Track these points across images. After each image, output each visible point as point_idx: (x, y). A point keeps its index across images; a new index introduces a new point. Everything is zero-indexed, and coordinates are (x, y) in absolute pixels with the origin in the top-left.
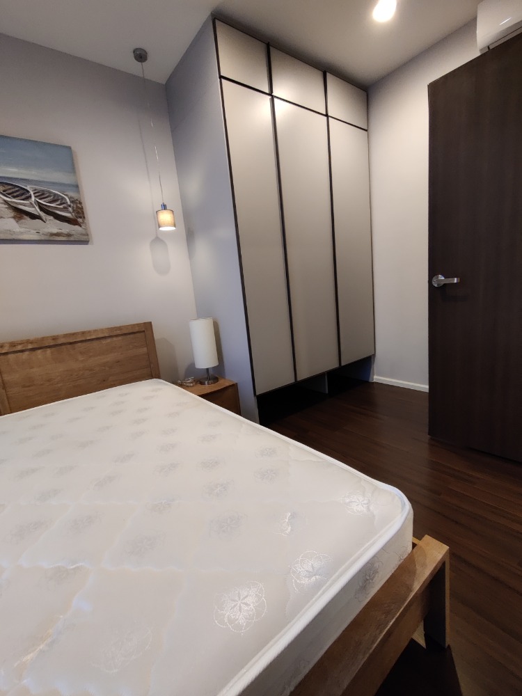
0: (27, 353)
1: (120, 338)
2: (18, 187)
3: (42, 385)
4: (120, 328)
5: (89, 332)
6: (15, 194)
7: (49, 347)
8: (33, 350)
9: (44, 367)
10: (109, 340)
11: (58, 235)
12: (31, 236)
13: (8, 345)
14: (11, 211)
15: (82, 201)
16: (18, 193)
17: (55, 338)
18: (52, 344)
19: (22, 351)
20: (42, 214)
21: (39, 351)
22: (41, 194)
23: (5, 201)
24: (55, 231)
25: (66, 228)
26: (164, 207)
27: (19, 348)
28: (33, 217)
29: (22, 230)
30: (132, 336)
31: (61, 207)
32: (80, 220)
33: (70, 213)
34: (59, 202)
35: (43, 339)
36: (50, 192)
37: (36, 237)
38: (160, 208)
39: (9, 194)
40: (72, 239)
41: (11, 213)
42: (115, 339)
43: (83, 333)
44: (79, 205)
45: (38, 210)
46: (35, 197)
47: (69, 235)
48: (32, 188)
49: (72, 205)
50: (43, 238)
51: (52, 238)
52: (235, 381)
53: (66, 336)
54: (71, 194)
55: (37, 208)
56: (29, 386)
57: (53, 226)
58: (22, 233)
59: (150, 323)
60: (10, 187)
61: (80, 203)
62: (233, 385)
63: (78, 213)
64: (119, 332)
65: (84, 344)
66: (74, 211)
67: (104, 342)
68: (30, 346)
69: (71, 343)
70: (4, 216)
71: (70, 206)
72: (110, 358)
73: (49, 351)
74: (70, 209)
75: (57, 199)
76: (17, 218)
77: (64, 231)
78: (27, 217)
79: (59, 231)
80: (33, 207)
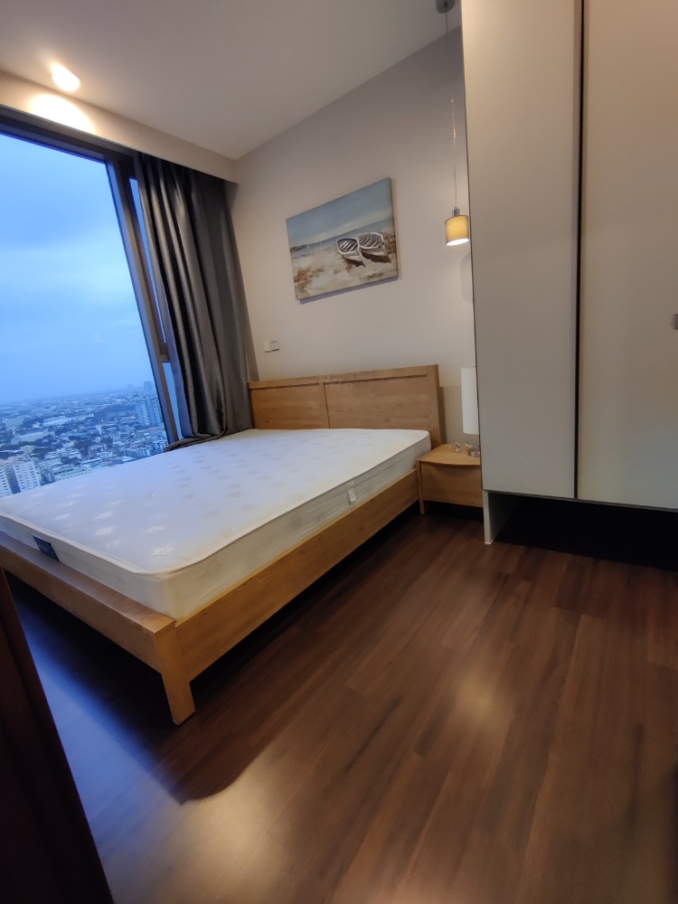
0: (339, 384)
2: (351, 239)
5: (378, 371)
6: (348, 247)
7: (352, 382)
8: (343, 382)
9: (349, 398)
11: (372, 276)
12: (356, 282)
14: (346, 263)
16: (350, 246)
17: (355, 375)
18: (353, 380)
19: (337, 383)
20: (364, 259)
21: (346, 385)
22: (364, 240)
23: (343, 256)
24: (371, 273)
25: (380, 267)
26: (456, 213)
27: (335, 380)
28: (358, 264)
29: (351, 278)
30: (414, 380)
31: (377, 247)
32: (392, 256)
33: (383, 251)
34: (368, 244)
35: (348, 374)
36: (370, 235)
37: (358, 282)
38: (451, 215)
39: (345, 248)
40: (383, 277)
41: (345, 265)
43: (374, 372)
44: (392, 240)
45: (362, 256)
46: (360, 244)
47: (381, 275)
48: (359, 236)
49: (386, 242)
50: (364, 282)
54: (387, 230)
55: (361, 253)
57: (371, 268)
58: (350, 282)
59: (437, 366)
60: (346, 242)
61: (394, 237)
63: (391, 248)
64: (402, 375)
66: (387, 247)
68: (341, 380)
69: (366, 381)
70: (341, 270)
71: (384, 244)
72: (393, 400)
73: (352, 385)
74: (384, 246)
75: (375, 240)
76: (348, 269)
77: (378, 271)
78: (354, 266)
79: (374, 272)
80: (358, 254)
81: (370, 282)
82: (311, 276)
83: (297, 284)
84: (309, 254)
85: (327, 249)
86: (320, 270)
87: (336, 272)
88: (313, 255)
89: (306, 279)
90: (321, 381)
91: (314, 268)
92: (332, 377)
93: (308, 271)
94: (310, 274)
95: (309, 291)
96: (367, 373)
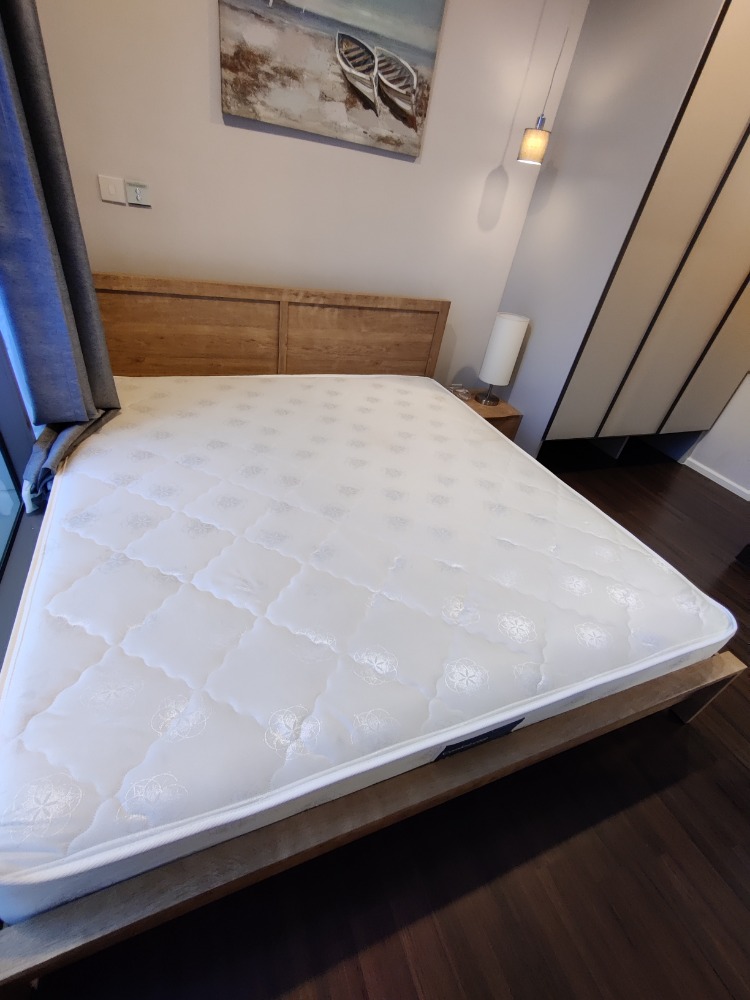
0: (316, 308)
1: (410, 315)
2: (366, 48)
3: (320, 350)
4: (414, 302)
6: (357, 60)
7: (339, 307)
8: (323, 306)
9: (327, 330)
10: (397, 315)
11: (385, 140)
12: (357, 137)
13: (301, 294)
14: (345, 90)
15: (431, 86)
16: (361, 59)
17: (347, 298)
18: (342, 304)
19: (313, 305)
20: (379, 102)
21: (328, 310)
22: (388, 65)
23: (343, 71)
24: (384, 133)
25: (399, 129)
26: (541, 123)
27: (312, 300)
28: (367, 104)
29: (350, 125)
30: (423, 315)
31: (404, 92)
32: (419, 119)
33: (411, 105)
34: (402, 84)
35: (336, 295)
36: (397, 62)
37: (359, 139)
38: (533, 123)
39: (351, 59)
41: (342, 93)
42: (405, 314)
43: (377, 298)
44: (425, 92)
45: (376, 94)
46: (379, 69)
47: (398, 143)
48: (378, 50)
49: (418, 90)
50: (370, 142)
51: (378, 145)
52: (521, 411)
53: (360, 297)
54: (423, 70)
55: (376, 88)
56: (307, 349)
57: (385, 124)
58: (348, 130)
59: (448, 304)
60: (354, 46)
61: (428, 89)
62: (517, 417)
63: (420, 106)
65: (373, 312)
66: (417, 101)
67: (394, 315)
68: (322, 302)
69: (360, 308)
70: (336, 99)
71: (414, 92)
72: (391, 337)
73: (337, 311)
74: (413, 97)
75: (403, 77)
76: (350, 104)
77: (396, 136)
78: (359, 104)
79: (389, 134)
80: (372, 87)
81: (380, 147)
82: (269, 76)
83: (230, 76)
84: (271, 22)
85: (315, 38)
86: (293, 75)
87: (324, 97)
88: (282, 29)
89: (255, 76)
90: (285, 298)
91: (277, 62)
92: (307, 295)
93: (264, 59)
94: (265, 68)
95: (259, 107)
96: (366, 297)
